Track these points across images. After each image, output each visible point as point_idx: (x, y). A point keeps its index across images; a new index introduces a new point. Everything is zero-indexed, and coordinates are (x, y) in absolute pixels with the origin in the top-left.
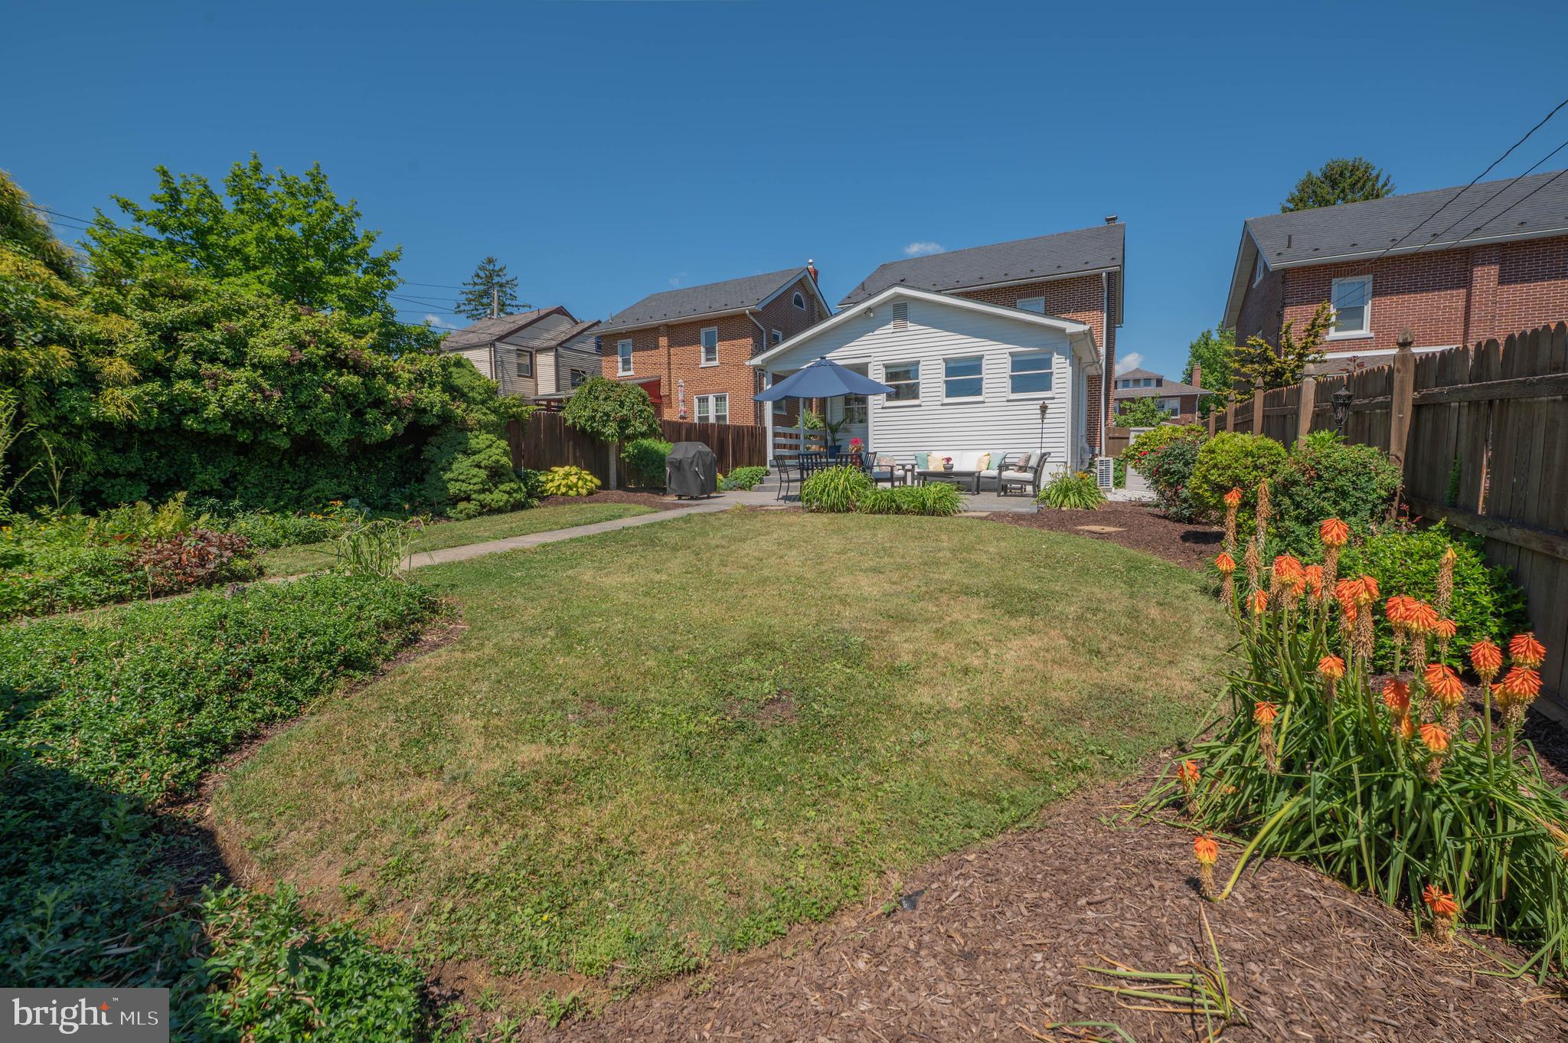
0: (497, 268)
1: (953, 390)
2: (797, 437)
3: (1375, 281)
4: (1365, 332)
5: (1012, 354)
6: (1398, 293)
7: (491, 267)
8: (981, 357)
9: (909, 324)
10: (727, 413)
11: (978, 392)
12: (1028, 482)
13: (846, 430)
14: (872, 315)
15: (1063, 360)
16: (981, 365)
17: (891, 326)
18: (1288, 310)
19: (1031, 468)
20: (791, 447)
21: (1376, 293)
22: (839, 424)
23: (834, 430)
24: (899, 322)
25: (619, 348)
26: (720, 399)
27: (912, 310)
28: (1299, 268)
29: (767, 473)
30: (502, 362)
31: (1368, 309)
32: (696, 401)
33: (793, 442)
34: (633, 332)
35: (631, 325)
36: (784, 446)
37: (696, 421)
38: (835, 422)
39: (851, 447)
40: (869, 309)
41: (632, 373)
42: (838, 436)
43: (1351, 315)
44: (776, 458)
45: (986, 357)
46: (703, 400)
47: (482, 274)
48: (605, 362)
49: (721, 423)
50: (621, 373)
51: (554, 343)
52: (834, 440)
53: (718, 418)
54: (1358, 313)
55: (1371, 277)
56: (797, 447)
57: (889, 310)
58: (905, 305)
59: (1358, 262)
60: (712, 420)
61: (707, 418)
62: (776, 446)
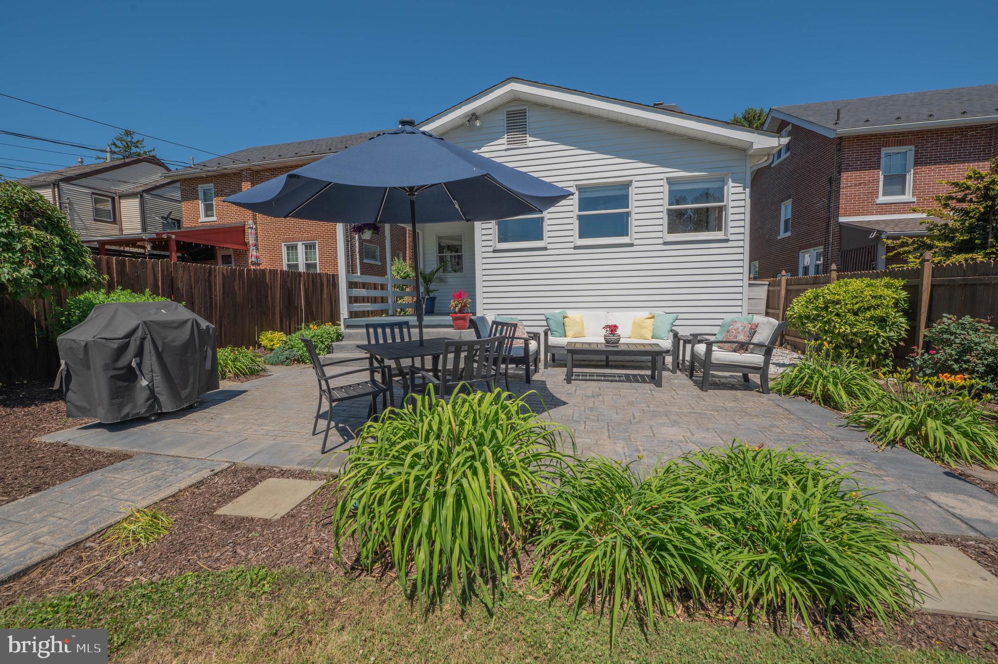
0: (134, 140)
1: (588, 227)
2: (383, 287)
3: (916, 152)
4: (908, 197)
5: (671, 181)
6: (935, 164)
7: (129, 139)
8: (628, 185)
9: (529, 138)
10: (318, 261)
11: (624, 232)
12: (756, 369)
13: (441, 280)
14: (478, 123)
15: (741, 190)
16: (628, 195)
17: (504, 140)
18: (844, 175)
19: (760, 345)
20: (374, 300)
21: (918, 163)
22: (433, 273)
23: (428, 279)
24: (514, 135)
25: (201, 195)
26: (309, 247)
27: (533, 118)
28: (854, 137)
29: (339, 337)
30: (70, 204)
31: (910, 178)
32: (284, 250)
33: (378, 293)
34: (215, 176)
35: (213, 168)
36: (364, 300)
37: (285, 268)
38: (428, 271)
39: (453, 303)
40: (473, 116)
41: (214, 218)
42: (432, 287)
43: (896, 182)
44: (353, 314)
45: (635, 184)
46: (292, 248)
47: (119, 143)
48: (186, 207)
49: (312, 271)
50: (203, 219)
51: (140, 189)
52: (428, 292)
53: (308, 266)
54: (902, 178)
55: (913, 147)
56: (384, 300)
57: (501, 119)
58: (523, 114)
59: (903, 134)
60: (302, 269)
61: (297, 266)
62: (352, 300)
